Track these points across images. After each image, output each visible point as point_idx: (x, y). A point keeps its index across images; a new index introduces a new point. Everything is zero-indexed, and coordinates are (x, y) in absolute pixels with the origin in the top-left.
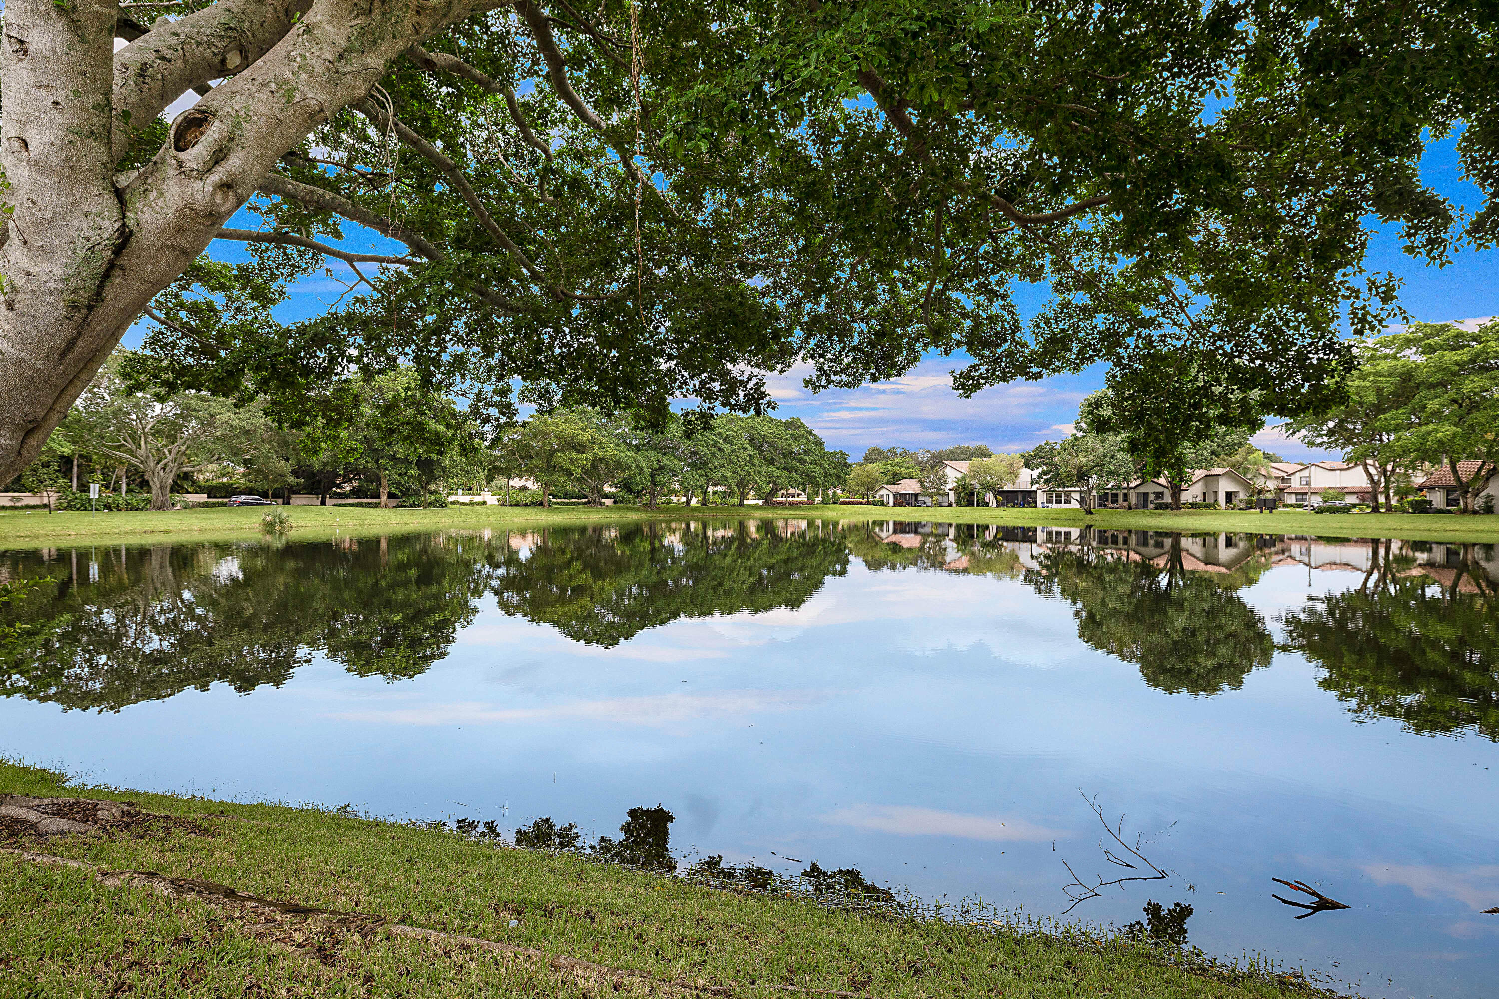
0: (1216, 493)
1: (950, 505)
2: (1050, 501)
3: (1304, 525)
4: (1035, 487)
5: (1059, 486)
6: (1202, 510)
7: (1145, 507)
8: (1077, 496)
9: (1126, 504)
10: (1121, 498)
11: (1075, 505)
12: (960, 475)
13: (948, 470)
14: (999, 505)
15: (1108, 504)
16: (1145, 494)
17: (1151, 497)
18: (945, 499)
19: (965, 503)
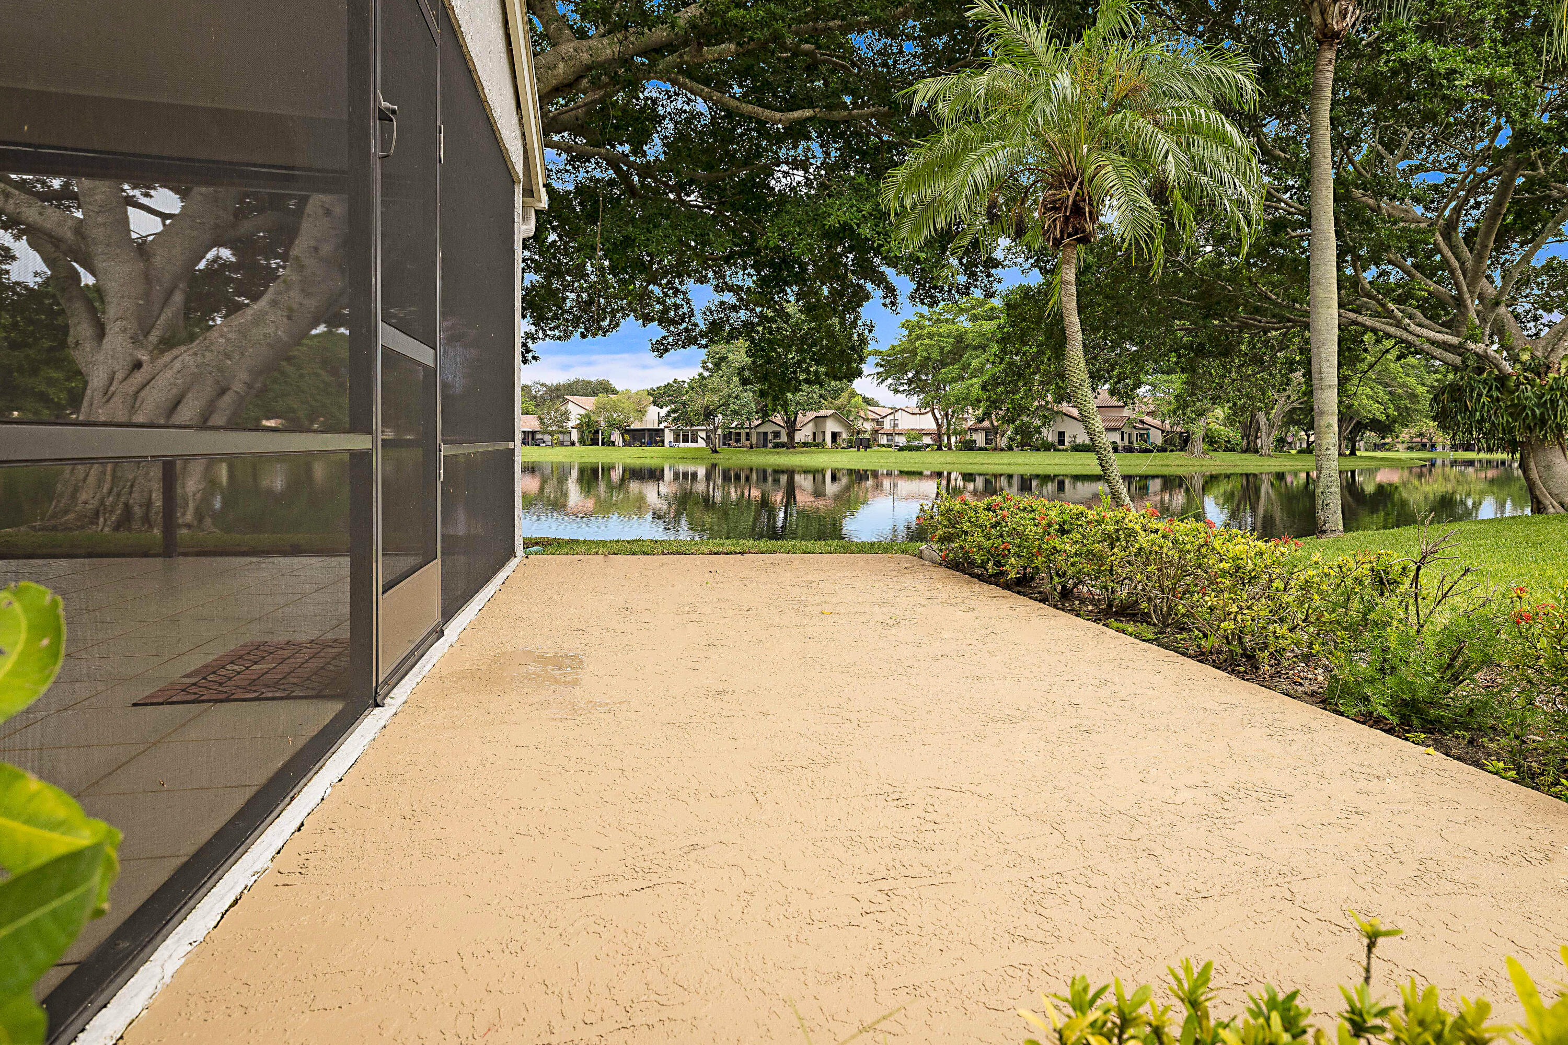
0: (824, 433)
1: (573, 444)
2: (677, 440)
3: (890, 460)
4: (662, 426)
5: (687, 424)
6: (813, 449)
7: (765, 446)
8: (703, 435)
9: (748, 443)
10: (743, 437)
11: (701, 444)
12: (583, 412)
13: (570, 406)
14: (626, 444)
15: (732, 442)
16: (765, 434)
17: (770, 437)
18: (567, 438)
19: (589, 442)
